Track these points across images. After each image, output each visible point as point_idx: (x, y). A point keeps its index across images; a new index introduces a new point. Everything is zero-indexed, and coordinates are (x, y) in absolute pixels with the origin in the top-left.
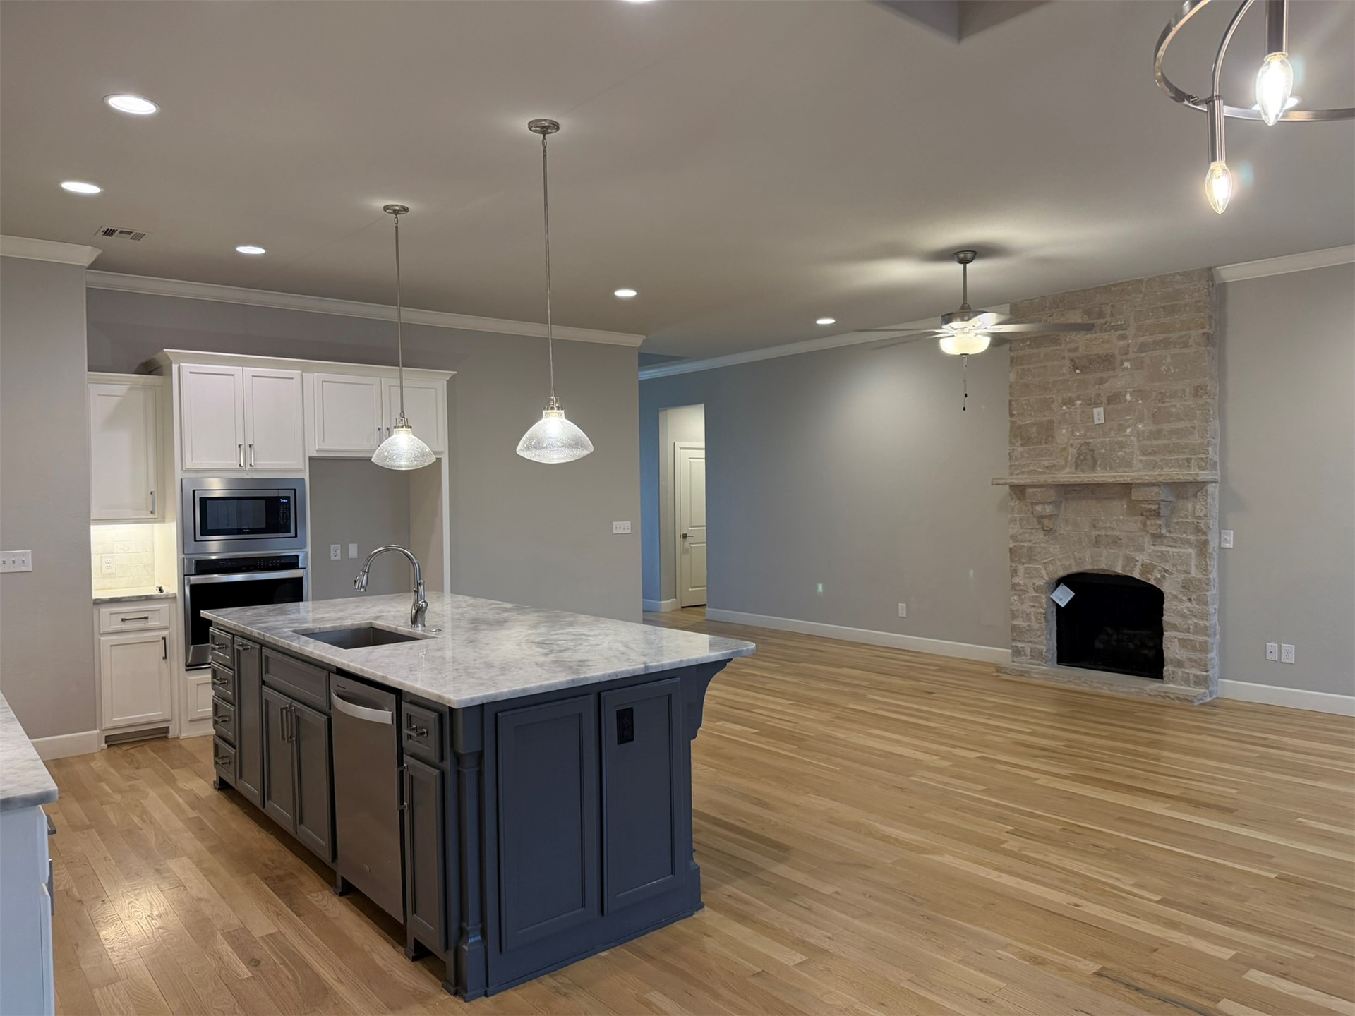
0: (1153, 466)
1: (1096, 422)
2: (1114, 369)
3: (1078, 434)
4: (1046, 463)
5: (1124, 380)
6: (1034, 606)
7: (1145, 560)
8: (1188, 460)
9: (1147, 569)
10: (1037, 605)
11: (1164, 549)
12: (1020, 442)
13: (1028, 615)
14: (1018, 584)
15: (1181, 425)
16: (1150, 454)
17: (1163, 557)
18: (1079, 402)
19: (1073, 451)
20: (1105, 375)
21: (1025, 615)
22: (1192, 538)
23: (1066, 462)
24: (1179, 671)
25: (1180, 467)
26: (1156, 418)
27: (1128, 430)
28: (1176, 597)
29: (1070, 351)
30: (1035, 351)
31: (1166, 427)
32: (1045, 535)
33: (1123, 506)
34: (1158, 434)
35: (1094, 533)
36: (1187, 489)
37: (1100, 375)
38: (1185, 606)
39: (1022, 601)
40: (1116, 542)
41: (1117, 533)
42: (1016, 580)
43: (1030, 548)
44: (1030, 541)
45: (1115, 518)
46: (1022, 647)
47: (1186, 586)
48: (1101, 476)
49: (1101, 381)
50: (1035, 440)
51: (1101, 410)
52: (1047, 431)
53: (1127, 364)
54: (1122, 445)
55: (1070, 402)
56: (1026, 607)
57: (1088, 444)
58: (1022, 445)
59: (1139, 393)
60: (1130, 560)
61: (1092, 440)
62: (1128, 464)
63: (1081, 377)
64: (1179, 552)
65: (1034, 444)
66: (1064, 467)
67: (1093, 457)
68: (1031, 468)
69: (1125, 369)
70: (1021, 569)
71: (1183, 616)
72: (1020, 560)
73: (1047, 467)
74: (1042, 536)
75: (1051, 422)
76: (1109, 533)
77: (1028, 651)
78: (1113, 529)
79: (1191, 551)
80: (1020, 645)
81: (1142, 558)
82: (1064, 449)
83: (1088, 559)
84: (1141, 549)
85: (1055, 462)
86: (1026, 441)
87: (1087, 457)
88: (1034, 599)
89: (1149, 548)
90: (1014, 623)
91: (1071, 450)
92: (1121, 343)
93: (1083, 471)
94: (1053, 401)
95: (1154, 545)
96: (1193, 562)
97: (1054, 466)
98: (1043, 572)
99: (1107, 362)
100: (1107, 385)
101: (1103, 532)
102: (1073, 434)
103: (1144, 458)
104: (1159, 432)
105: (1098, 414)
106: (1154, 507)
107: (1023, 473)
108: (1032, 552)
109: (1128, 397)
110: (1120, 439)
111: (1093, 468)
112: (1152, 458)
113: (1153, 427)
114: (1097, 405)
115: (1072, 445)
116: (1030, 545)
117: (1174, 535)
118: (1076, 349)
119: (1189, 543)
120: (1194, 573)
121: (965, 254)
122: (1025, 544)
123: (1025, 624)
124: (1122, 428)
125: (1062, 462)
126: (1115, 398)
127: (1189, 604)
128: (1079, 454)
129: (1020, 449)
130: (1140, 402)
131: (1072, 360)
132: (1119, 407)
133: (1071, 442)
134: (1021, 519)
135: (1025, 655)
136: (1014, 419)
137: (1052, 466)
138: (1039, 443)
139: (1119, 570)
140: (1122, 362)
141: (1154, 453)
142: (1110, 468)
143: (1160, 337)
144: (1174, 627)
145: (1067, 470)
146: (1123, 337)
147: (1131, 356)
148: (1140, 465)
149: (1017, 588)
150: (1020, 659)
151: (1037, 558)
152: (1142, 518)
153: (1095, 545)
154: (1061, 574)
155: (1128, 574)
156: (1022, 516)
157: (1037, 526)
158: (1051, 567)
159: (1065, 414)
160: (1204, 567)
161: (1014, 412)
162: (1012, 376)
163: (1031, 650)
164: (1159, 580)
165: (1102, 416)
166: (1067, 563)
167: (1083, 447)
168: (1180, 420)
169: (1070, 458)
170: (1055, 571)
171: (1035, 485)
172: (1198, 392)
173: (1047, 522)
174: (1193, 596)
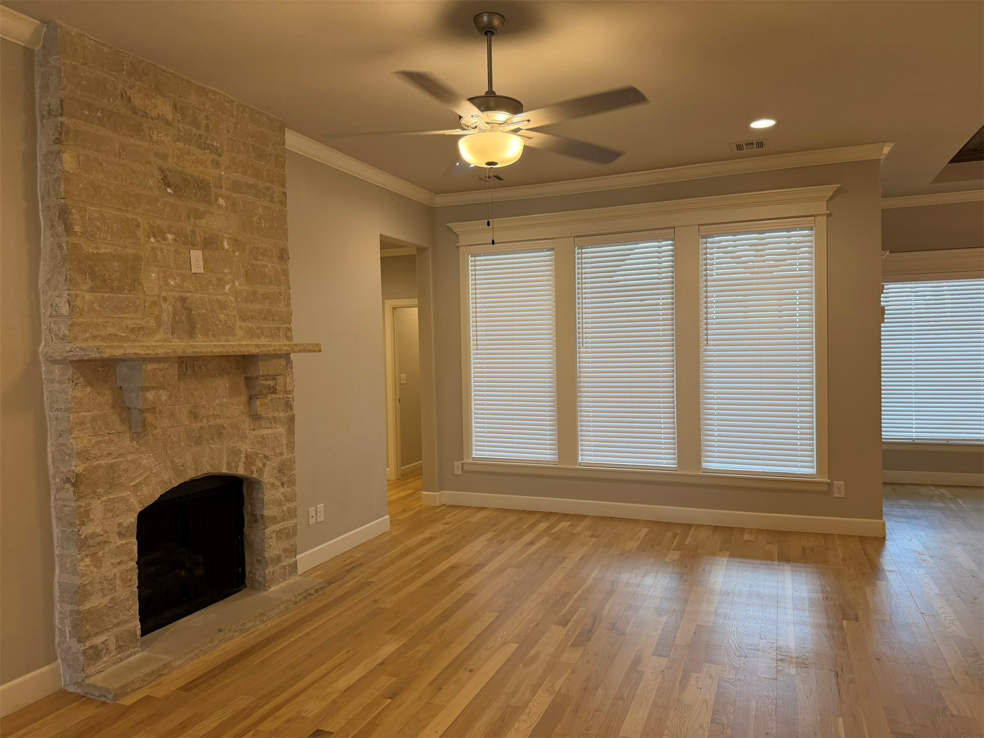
0: (253, 334)
1: (194, 269)
2: (209, 203)
3: (172, 283)
4: (132, 324)
5: (220, 220)
6: (120, 563)
7: (249, 450)
8: (277, 330)
9: (250, 458)
10: (125, 558)
12: (89, 283)
13: (111, 582)
14: (94, 535)
15: (270, 289)
17: (262, 440)
18: (169, 236)
19: (168, 307)
20: (202, 207)
21: (105, 585)
22: (282, 415)
23: (159, 323)
24: (277, 568)
25: (272, 336)
26: (249, 277)
27: (227, 287)
28: (273, 485)
29: (158, 154)
31: (261, 290)
32: (132, 440)
34: (252, 297)
35: (196, 425)
36: (282, 361)
37: (194, 205)
39: (98, 563)
40: (219, 432)
41: (219, 421)
43: (112, 465)
45: (217, 401)
46: (103, 643)
47: (280, 470)
48: (204, 345)
49: (199, 215)
50: (115, 284)
51: (199, 253)
52: (131, 273)
53: (221, 201)
54: (223, 306)
55: (157, 233)
57: (183, 299)
58: (92, 290)
59: (235, 241)
60: (235, 452)
61: (189, 295)
62: (229, 331)
63: (173, 200)
64: (275, 433)
65: (112, 290)
66: (156, 330)
67: (189, 319)
68: (110, 330)
69: (220, 207)
70: (97, 507)
71: (280, 504)
72: (94, 492)
73: (132, 330)
74: (128, 442)
75: (137, 257)
76: (212, 421)
77: (112, 645)
78: (215, 416)
79: (281, 430)
80: (98, 641)
81: (245, 447)
82: (154, 303)
84: (244, 438)
85: (143, 323)
86: (99, 282)
87: (186, 319)
89: (250, 433)
90: (87, 606)
91: (165, 306)
92: (215, 171)
93: (179, 338)
94: (138, 226)
95: (254, 430)
96: (284, 443)
97: (142, 328)
98: (133, 500)
99: (202, 189)
100: (203, 222)
102: (166, 283)
104: (254, 293)
105: (196, 259)
107: (95, 337)
108: (115, 472)
109: (226, 244)
110: (220, 297)
111: (192, 332)
112: (249, 325)
113: (247, 287)
114: (194, 245)
115: (165, 299)
116: (110, 461)
117: (270, 415)
118: (164, 157)
119: (281, 422)
120: (285, 455)
122: (103, 462)
123: (105, 601)
124: (220, 282)
125: (153, 323)
128: (175, 314)
129: (88, 296)
130: (237, 254)
131: (161, 170)
132: (216, 254)
133: (164, 293)
134: (94, 419)
135: (108, 652)
136: (73, 239)
137: (139, 329)
138: (119, 289)
139: (224, 471)
140: (216, 197)
141: (252, 319)
142: (212, 336)
143: (251, 181)
144: (274, 520)
145: (159, 336)
146: (216, 164)
147: (224, 192)
149: (91, 542)
150: (100, 665)
151: (123, 480)
152: (244, 398)
153: (198, 442)
154: (157, 496)
155: (233, 472)
156: (95, 413)
157: (121, 428)
158: (145, 490)
159: (153, 249)
160: (291, 447)
161: (77, 229)
162: (68, 161)
163: (117, 638)
164: (260, 471)
165: (201, 263)
166: (166, 477)
167: (179, 304)
168: (271, 283)
169: (165, 317)
170: (152, 493)
171: (152, 360)
172: (283, 256)
173: (150, 418)
174: (285, 479)
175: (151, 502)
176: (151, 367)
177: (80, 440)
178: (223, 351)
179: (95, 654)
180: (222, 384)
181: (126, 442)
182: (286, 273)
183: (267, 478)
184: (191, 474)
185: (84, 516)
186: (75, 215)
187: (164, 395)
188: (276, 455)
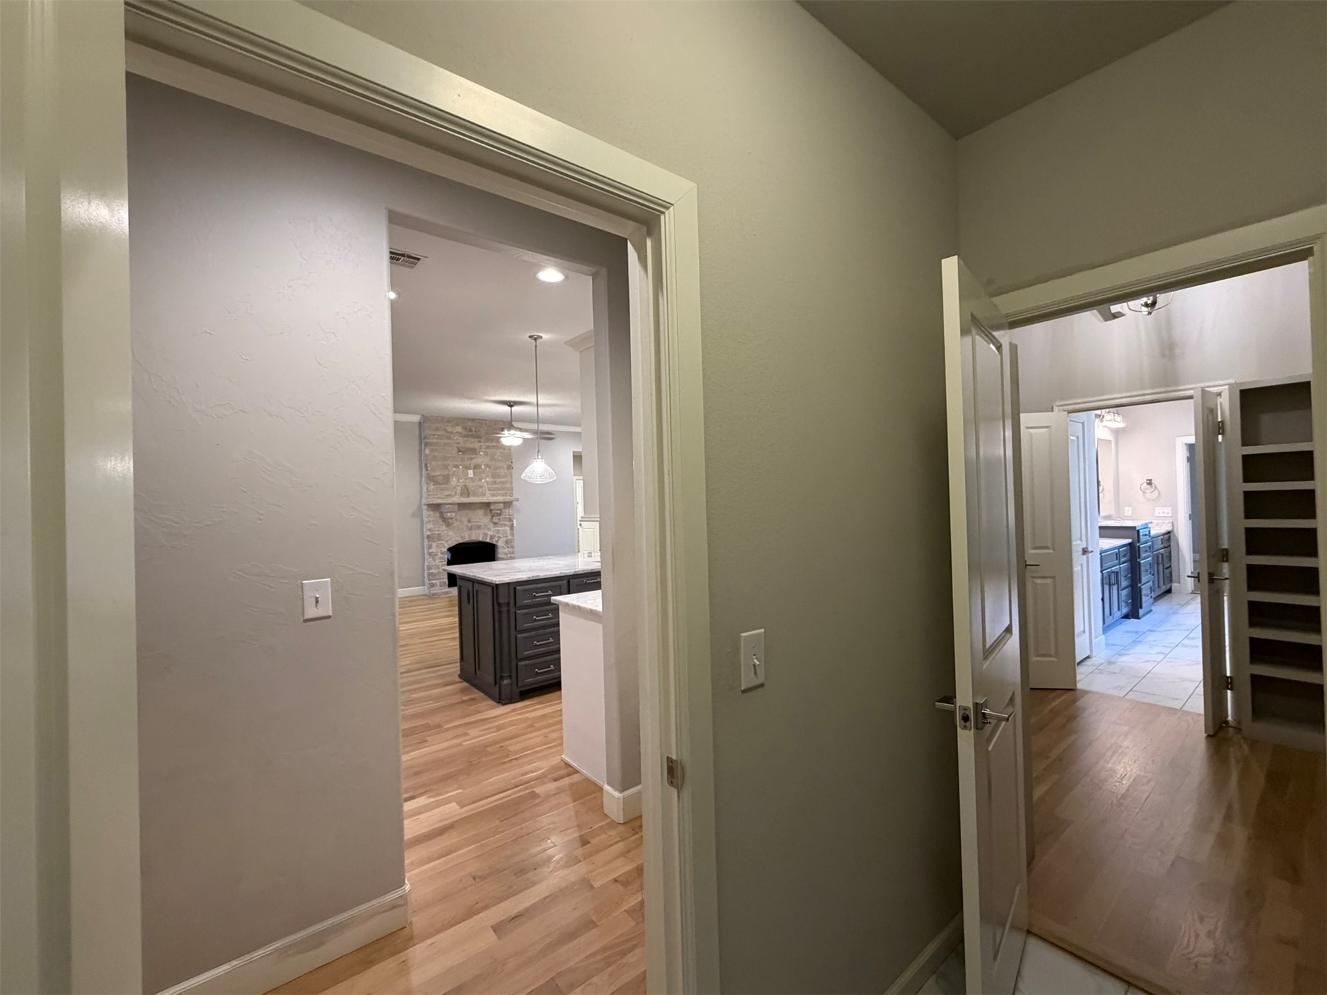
0: (493, 495)
1: (470, 476)
2: (476, 454)
3: (461, 481)
4: (447, 494)
5: (480, 459)
6: (441, 561)
8: (506, 493)
9: (492, 537)
10: (443, 560)
11: (498, 529)
12: (433, 483)
13: (438, 566)
15: (503, 479)
16: (492, 491)
17: (498, 532)
18: (461, 467)
20: (473, 456)
21: (436, 567)
22: (507, 523)
23: (456, 493)
25: (504, 496)
26: (493, 476)
27: (483, 481)
28: (503, 547)
29: (456, 443)
30: (439, 441)
31: (498, 480)
32: (447, 528)
33: (483, 512)
34: (495, 483)
35: (470, 524)
36: (508, 504)
37: (470, 456)
38: (506, 550)
39: (434, 560)
40: (479, 527)
41: (479, 524)
42: (431, 551)
44: (438, 531)
45: (478, 517)
47: (507, 542)
48: (472, 499)
49: (471, 459)
51: (472, 471)
52: (447, 479)
53: (481, 453)
54: (481, 487)
55: (457, 466)
56: (437, 562)
57: (465, 486)
58: (433, 485)
59: (487, 466)
60: (486, 534)
61: (468, 484)
62: (484, 495)
63: (463, 456)
64: (503, 530)
65: (440, 484)
66: (455, 496)
67: (468, 491)
68: (439, 496)
69: (481, 455)
70: (434, 544)
71: (506, 554)
72: (435, 542)
73: (447, 496)
75: (448, 475)
76: (476, 524)
77: (438, 584)
78: (478, 522)
79: (508, 528)
80: (434, 582)
81: (490, 533)
82: (454, 488)
83: (467, 536)
84: (490, 530)
85: (450, 493)
86: (436, 483)
87: (466, 491)
88: (441, 558)
89: (493, 529)
90: (431, 571)
91: (458, 488)
92: (479, 444)
93: (464, 497)
94: (449, 465)
95: (494, 527)
96: (509, 533)
98: (446, 544)
99: (474, 451)
100: (473, 461)
101: (473, 524)
102: (459, 481)
103: (490, 492)
104: (495, 481)
105: (470, 473)
106: (499, 512)
107: (434, 498)
108: (440, 536)
109: (483, 467)
110: (480, 484)
111: (468, 496)
112: (494, 492)
113: (492, 480)
114: (470, 469)
115: (458, 486)
116: (439, 533)
117: (502, 523)
118: (459, 443)
119: (505, 525)
120: (509, 537)
121: (511, 404)
122: (436, 532)
123: (436, 571)
124: (480, 479)
125: (454, 493)
126: (476, 467)
128: (462, 490)
129: (433, 487)
130: (488, 469)
131: (458, 448)
132: (479, 470)
133: (458, 484)
134: (433, 521)
135: (437, 585)
138: (443, 484)
139: (481, 539)
140: (479, 452)
141: (494, 490)
142: (478, 496)
146: (480, 442)
147: (483, 450)
148: (490, 495)
150: (433, 589)
151: (443, 538)
152: (490, 516)
153: (471, 529)
154: (454, 544)
155: (485, 540)
156: (434, 519)
157: (442, 523)
158: (450, 542)
159: (454, 472)
160: (512, 534)
161: (429, 469)
162: (427, 451)
163: (440, 583)
164: (497, 541)
165: (472, 473)
166: (457, 539)
167: (464, 487)
168: (503, 477)
169: (458, 491)
170: (453, 543)
171: (448, 504)
172: (509, 467)
173: (450, 521)
174: (509, 546)
175: (451, 546)
176: (447, 506)
177: (430, 526)
178: (482, 501)
179: (433, 585)
180: (481, 512)
181: (444, 528)
182: (511, 474)
183: (500, 544)
184: (467, 539)
185: (430, 547)
186: (429, 465)
187: (453, 514)
188: (504, 537)
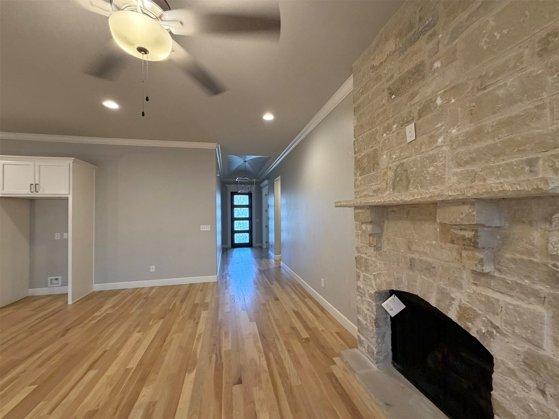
1: (409, 140)
2: (424, 77)
3: (394, 157)
4: (374, 188)
5: (434, 84)
6: (369, 310)
7: (464, 302)
8: (532, 162)
9: (463, 311)
11: (490, 293)
12: (360, 172)
13: (366, 315)
14: (360, 288)
16: (467, 163)
17: (489, 305)
18: (395, 126)
19: (391, 174)
20: (416, 88)
23: (387, 184)
26: (475, 115)
27: (440, 140)
28: (512, 373)
29: (387, 81)
32: (374, 250)
33: (436, 229)
35: (409, 255)
37: (411, 91)
38: (533, 397)
39: (362, 302)
40: (429, 270)
41: (430, 260)
42: (359, 284)
43: (366, 259)
44: (366, 253)
45: (427, 242)
46: (362, 340)
47: (534, 365)
49: (412, 97)
50: (367, 169)
51: (412, 126)
52: (374, 159)
53: (437, 65)
54: (433, 159)
55: (388, 129)
56: (365, 308)
57: (402, 164)
58: (361, 175)
60: (446, 295)
61: (405, 160)
62: (439, 179)
63: (396, 101)
64: (518, 306)
65: (367, 173)
66: (386, 190)
67: (407, 177)
68: (365, 193)
69: (435, 71)
70: (362, 275)
72: (361, 268)
73: (375, 191)
74: (372, 251)
75: (376, 151)
76: (424, 258)
78: (426, 254)
80: (362, 337)
81: (460, 297)
82: (385, 173)
84: (460, 287)
85: (379, 186)
86: (363, 171)
87: (402, 178)
88: (369, 303)
89: (468, 286)
91: (389, 173)
92: (431, 44)
93: (399, 192)
94: (378, 132)
95: (476, 284)
97: (379, 189)
98: (374, 283)
99: (417, 73)
100: (418, 98)
101: (416, 256)
102: (391, 158)
103: (458, 170)
104: (481, 130)
105: (410, 132)
106: (469, 234)
107: (362, 196)
108: (367, 263)
109: (439, 101)
110: (431, 153)
111: (407, 188)
112: (469, 168)
113: (470, 127)
114: (409, 122)
115: (390, 168)
116: (366, 257)
118: (392, 77)
120: (548, 350)
122: (363, 256)
123: (364, 322)
124: (433, 139)
125: (384, 185)
126: (426, 108)
127: (539, 398)
128: (396, 176)
129: (360, 178)
130: (453, 101)
131: (389, 89)
132: (429, 116)
133: (390, 165)
134: (361, 235)
135: (365, 347)
136: (356, 155)
137: (378, 190)
138: (369, 171)
140: (432, 65)
141: (473, 160)
142: (420, 187)
145: (388, 191)
146: (433, 36)
147: (441, 52)
148: (454, 179)
149: (359, 290)
151: (371, 269)
158: (378, 280)
159: (384, 141)
161: (356, 150)
165: (413, 133)
167: (400, 169)
169: (389, 180)
186: (356, 144)
